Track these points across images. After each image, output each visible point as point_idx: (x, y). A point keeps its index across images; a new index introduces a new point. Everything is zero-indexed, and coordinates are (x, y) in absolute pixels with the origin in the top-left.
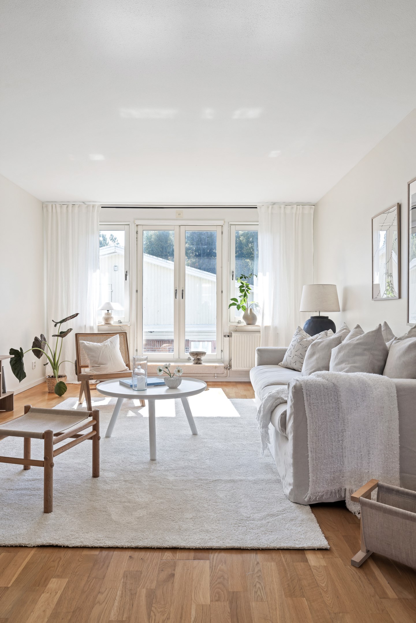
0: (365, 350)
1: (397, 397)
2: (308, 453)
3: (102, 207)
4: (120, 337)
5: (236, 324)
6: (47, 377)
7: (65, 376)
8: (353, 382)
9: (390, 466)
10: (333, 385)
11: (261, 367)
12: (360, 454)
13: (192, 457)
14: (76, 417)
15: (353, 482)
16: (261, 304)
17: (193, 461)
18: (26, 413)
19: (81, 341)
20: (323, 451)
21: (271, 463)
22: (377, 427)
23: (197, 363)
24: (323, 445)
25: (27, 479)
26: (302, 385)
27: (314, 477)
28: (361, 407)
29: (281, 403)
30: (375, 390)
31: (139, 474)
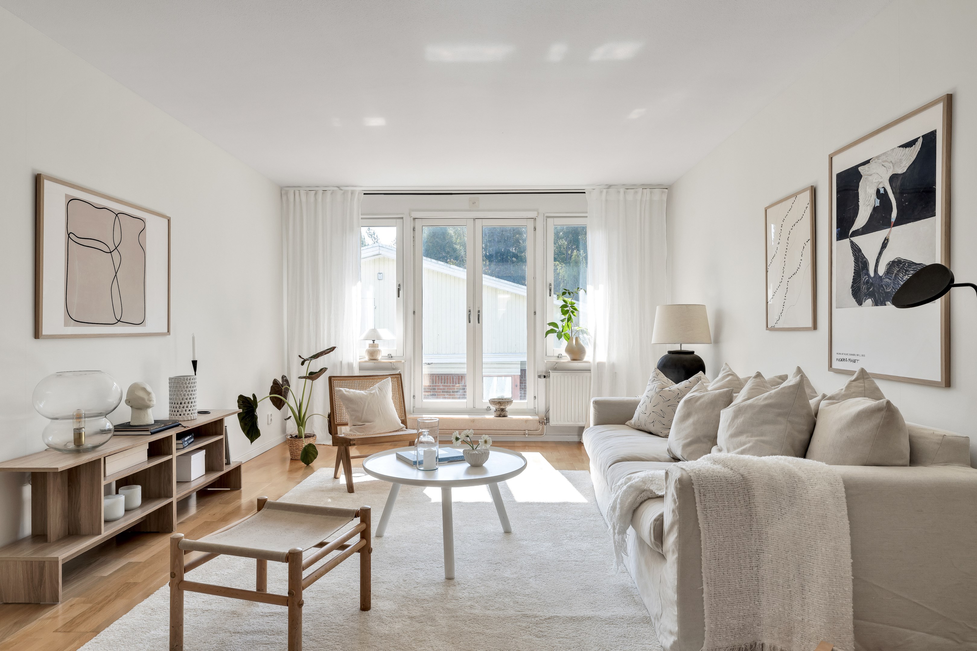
0: (779, 415)
1: (847, 498)
2: (703, 586)
3: (364, 194)
4: (392, 381)
5: (554, 360)
6: (289, 437)
7: (314, 435)
8: (774, 474)
9: (838, 612)
10: (742, 478)
11: (601, 428)
12: (789, 590)
13: (507, 573)
14: (335, 517)
15: (776, 635)
16: (591, 331)
17: (509, 581)
18: (259, 509)
19: (337, 389)
20: (726, 583)
21: (630, 584)
22: (816, 547)
23: (500, 416)
24: (726, 573)
25: (262, 612)
26: (692, 478)
27: (712, 625)
28: (789, 515)
29: (649, 498)
30: (810, 487)
31: (430, 604)
